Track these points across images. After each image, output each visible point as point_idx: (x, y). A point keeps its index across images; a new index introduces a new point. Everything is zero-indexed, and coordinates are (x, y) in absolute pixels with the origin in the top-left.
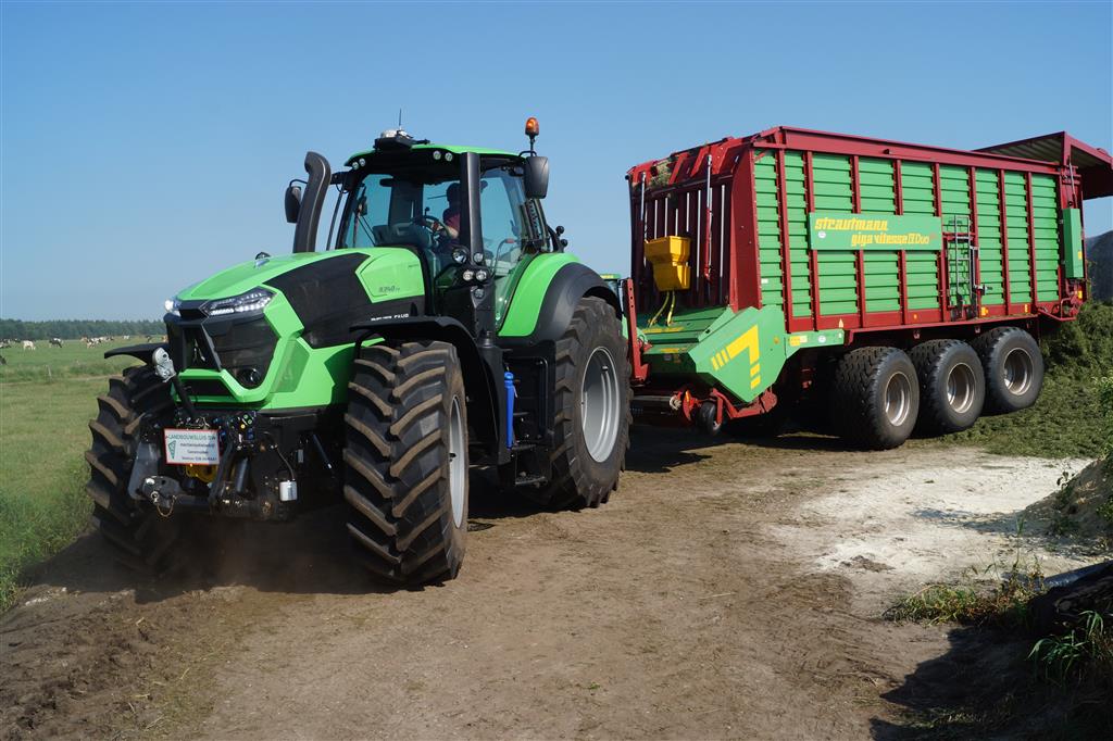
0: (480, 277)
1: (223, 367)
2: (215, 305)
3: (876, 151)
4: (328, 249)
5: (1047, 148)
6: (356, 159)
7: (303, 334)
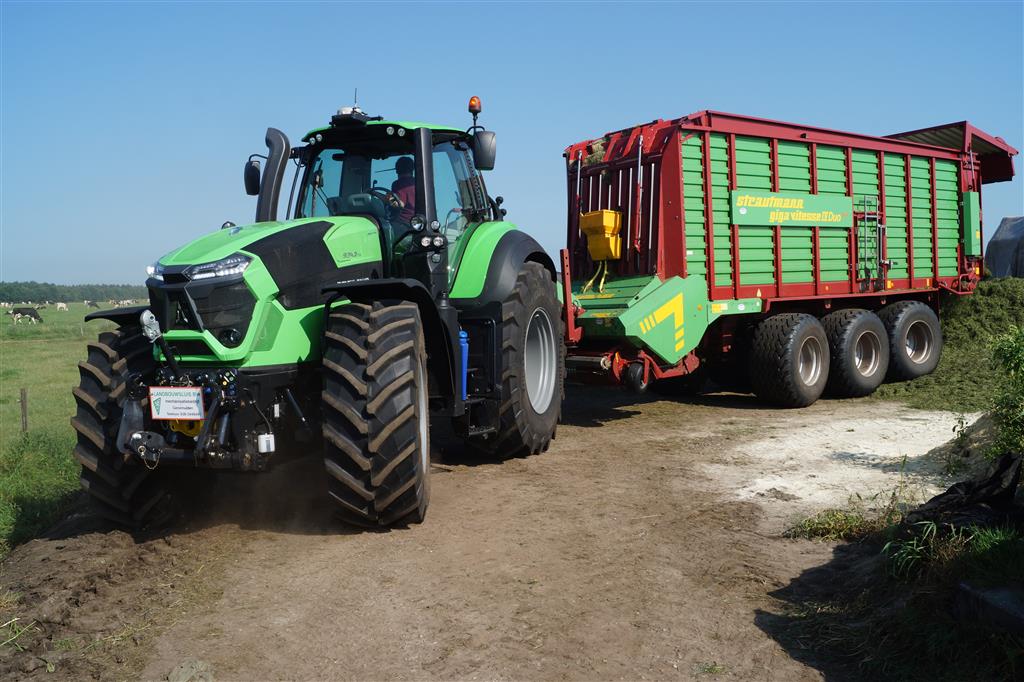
0: (437, 243)
1: (205, 328)
2: (197, 270)
3: (794, 135)
4: (287, 218)
5: (951, 137)
6: (313, 135)
7: (278, 296)
